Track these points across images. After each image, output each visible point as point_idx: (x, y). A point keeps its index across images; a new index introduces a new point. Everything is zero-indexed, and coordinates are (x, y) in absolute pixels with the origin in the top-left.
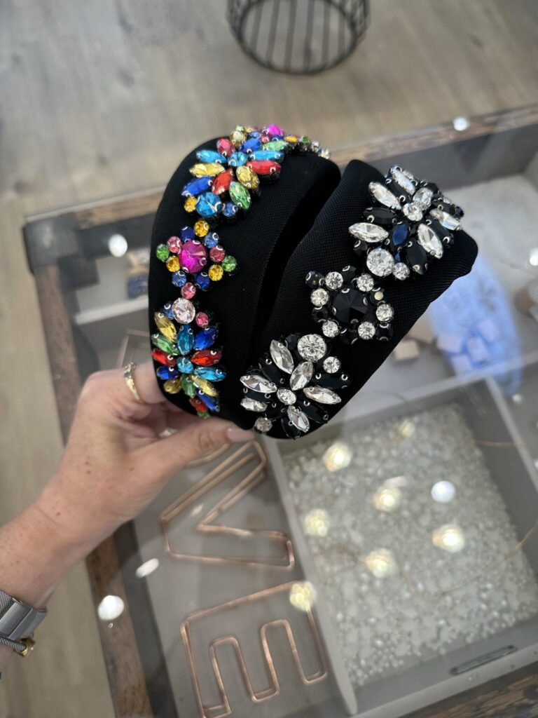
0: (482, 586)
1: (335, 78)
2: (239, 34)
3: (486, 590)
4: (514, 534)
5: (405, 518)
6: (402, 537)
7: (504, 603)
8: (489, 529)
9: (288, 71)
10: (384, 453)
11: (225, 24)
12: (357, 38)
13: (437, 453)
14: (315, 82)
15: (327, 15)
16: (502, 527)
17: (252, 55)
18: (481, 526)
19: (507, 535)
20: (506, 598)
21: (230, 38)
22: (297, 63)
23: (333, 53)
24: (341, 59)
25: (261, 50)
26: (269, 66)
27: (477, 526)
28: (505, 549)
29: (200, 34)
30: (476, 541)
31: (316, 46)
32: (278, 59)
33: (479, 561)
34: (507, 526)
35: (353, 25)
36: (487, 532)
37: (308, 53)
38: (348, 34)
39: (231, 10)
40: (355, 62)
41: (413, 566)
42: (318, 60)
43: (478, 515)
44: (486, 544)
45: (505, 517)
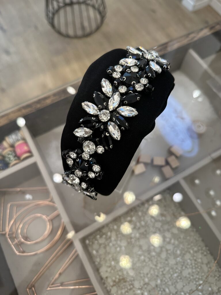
0: (198, 283)
1: (97, 36)
2: (52, 25)
3: (200, 285)
4: (208, 252)
5: (154, 256)
6: (154, 267)
7: (210, 289)
8: (196, 252)
9: (76, 37)
10: (138, 224)
11: (45, 22)
12: (103, 17)
13: (164, 218)
14: (89, 39)
15: (87, 11)
16: (202, 250)
17: (59, 33)
18: (192, 252)
19: (205, 253)
20: (210, 287)
21: (49, 27)
22: (79, 33)
23: (94, 26)
24: (98, 28)
25: (63, 30)
26: (68, 36)
27: (190, 252)
28: (205, 261)
29: (36, 28)
30: (191, 260)
31: (86, 24)
32: (71, 32)
33: (194, 270)
34: (204, 248)
35: (100, 13)
36: (195, 254)
37: (83, 28)
38: (98, 17)
39: (47, 15)
40: (104, 28)
41: (161, 281)
42: (88, 30)
43: (189, 246)
44: (195, 260)
45: (202, 244)
